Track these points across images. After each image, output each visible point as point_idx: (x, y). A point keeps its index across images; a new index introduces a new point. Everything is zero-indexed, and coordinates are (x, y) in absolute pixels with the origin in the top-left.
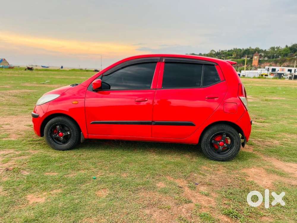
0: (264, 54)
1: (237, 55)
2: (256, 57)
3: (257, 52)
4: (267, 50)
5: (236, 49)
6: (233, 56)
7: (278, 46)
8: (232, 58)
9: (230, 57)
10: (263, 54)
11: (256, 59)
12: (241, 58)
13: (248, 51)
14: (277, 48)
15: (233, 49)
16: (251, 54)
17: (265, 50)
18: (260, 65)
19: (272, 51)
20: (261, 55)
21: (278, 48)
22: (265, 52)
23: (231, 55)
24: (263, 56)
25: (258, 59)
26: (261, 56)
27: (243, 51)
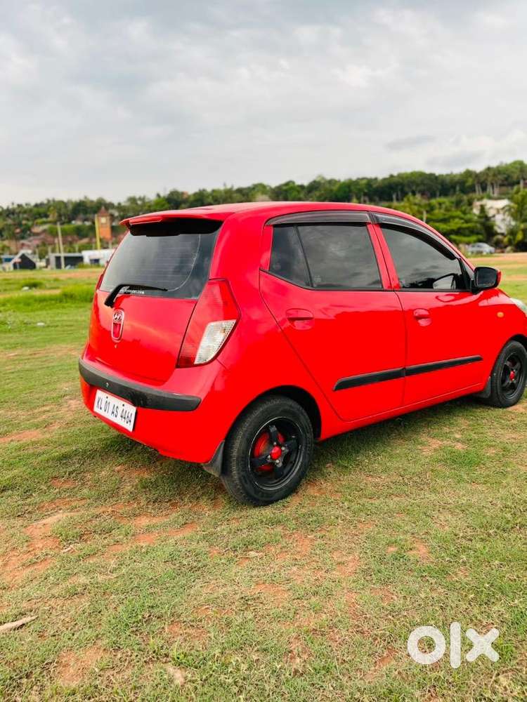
0: (119, 212)
1: (60, 216)
2: (103, 220)
3: (103, 208)
4: (123, 204)
5: (54, 201)
6: (50, 219)
7: (142, 196)
8: (50, 222)
9: (44, 219)
10: (116, 214)
11: (106, 224)
12: (69, 222)
13: (83, 206)
14: (140, 199)
15: (45, 202)
16: (90, 213)
17: (119, 204)
18: (115, 236)
19: (134, 206)
20: (112, 216)
21: (142, 199)
22: (119, 207)
23: (47, 216)
24: (117, 217)
25: (108, 225)
26: (112, 218)
27: (70, 207)
